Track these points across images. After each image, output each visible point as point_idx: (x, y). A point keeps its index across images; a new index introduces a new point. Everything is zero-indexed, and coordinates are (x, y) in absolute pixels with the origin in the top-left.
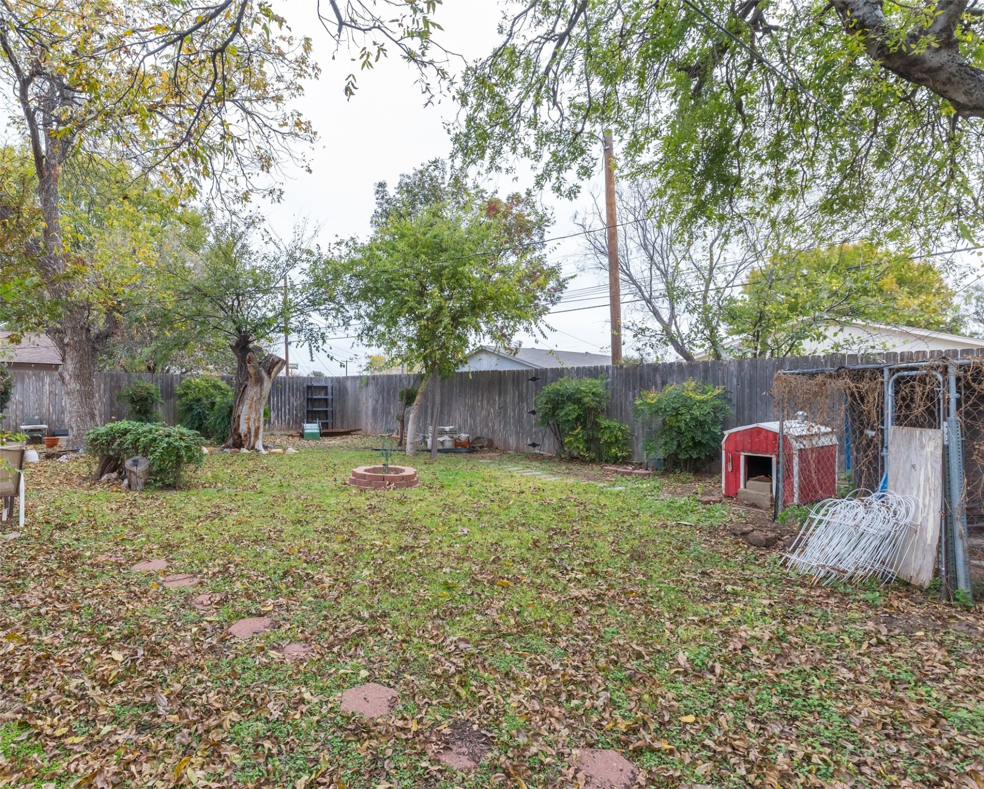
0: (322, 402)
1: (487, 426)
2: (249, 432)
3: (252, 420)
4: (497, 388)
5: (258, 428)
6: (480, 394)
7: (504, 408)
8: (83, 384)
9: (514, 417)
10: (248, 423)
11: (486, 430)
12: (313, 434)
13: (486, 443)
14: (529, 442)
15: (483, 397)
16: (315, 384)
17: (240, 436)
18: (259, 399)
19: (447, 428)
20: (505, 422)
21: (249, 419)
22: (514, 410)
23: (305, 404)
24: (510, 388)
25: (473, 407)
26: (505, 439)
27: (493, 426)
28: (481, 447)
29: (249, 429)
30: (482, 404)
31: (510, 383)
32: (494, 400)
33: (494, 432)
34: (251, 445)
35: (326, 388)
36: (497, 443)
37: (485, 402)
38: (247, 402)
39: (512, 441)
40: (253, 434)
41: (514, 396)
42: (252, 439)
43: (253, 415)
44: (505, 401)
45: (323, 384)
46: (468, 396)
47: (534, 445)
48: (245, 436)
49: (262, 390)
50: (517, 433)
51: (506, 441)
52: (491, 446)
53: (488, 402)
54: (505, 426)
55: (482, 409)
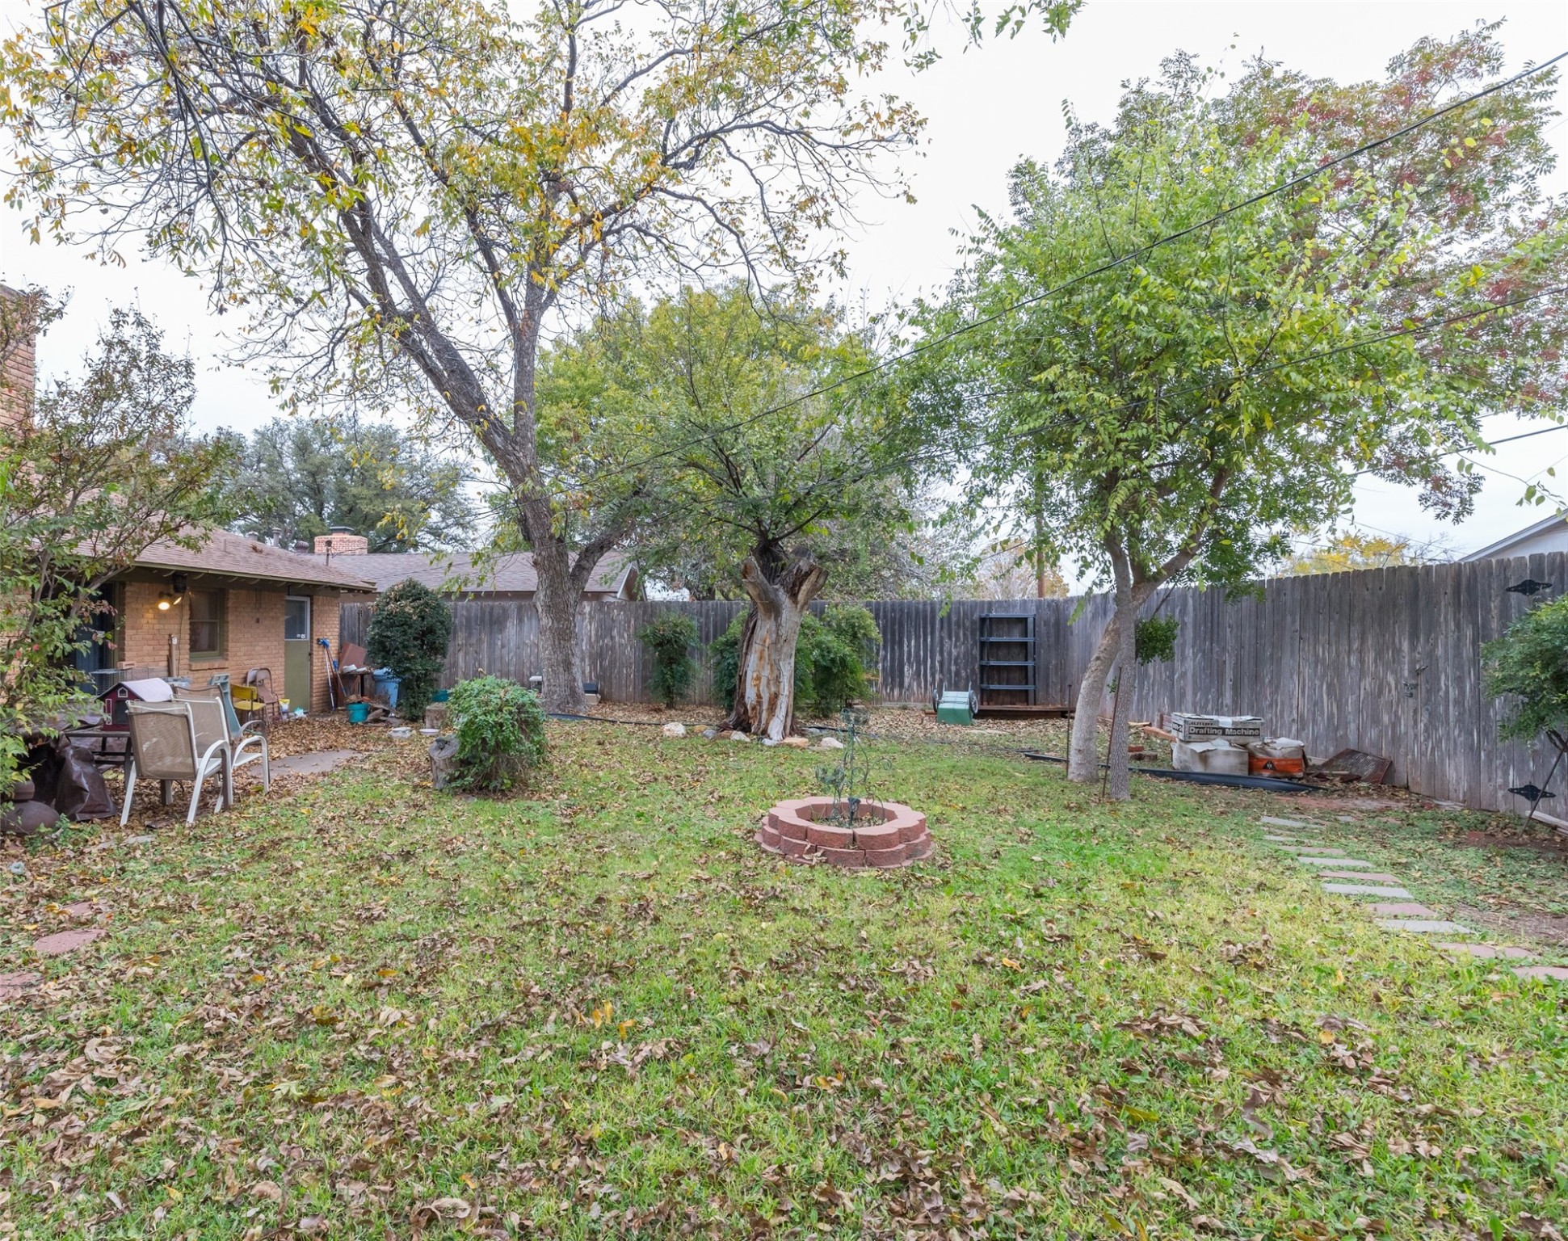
0: (1015, 650)
1: (1376, 721)
2: (760, 703)
3: (764, 681)
4: (1404, 617)
5: (777, 695)
6: (1355, 632)
7: (1425, 674)
8: (557, 619)
9: (1459, 703)
10: (758, 686)
11: (1373, 733)
12: (954, 712)
13: (1368, 770)
14: (1513, 780)
15: (1363, 641)
16: (994, 614)
17: (746, 711)
18: (776, 643)
19: (1226, 721)
20: (1432, 715)
21: (758, 678)
22: (1459, 681)
23: (976, 652)
24: (1445, 616)
25: (1337, 668)
26: (1432, 765)
27: (1394, 725)
28: (1347, 780)
29: (759, 696)
30: (1362, 661)
31: (1445, 600)
32: (1398, 651)
33: (1395, 740)
34: (762, 726)
35: (1024, 620)
36: (1403, 771)
37: (1370, 656)
38: (756, 648)
39: (1455, 773)
40: (765, 706)
41: (1459, 640)
42: (764, 715)
43: (766, 673)
44: (1431, 655)
45: (1017, 613)
46: (1323, 638)
47: (1531, 793)
48: (754, 708)
49: (778, 626)
50: (1473, 751)
51: (1433, 770)
52: (1385, 779)
53: (1379, 655)
54: (1430, 727)
55: (1362, 675)
